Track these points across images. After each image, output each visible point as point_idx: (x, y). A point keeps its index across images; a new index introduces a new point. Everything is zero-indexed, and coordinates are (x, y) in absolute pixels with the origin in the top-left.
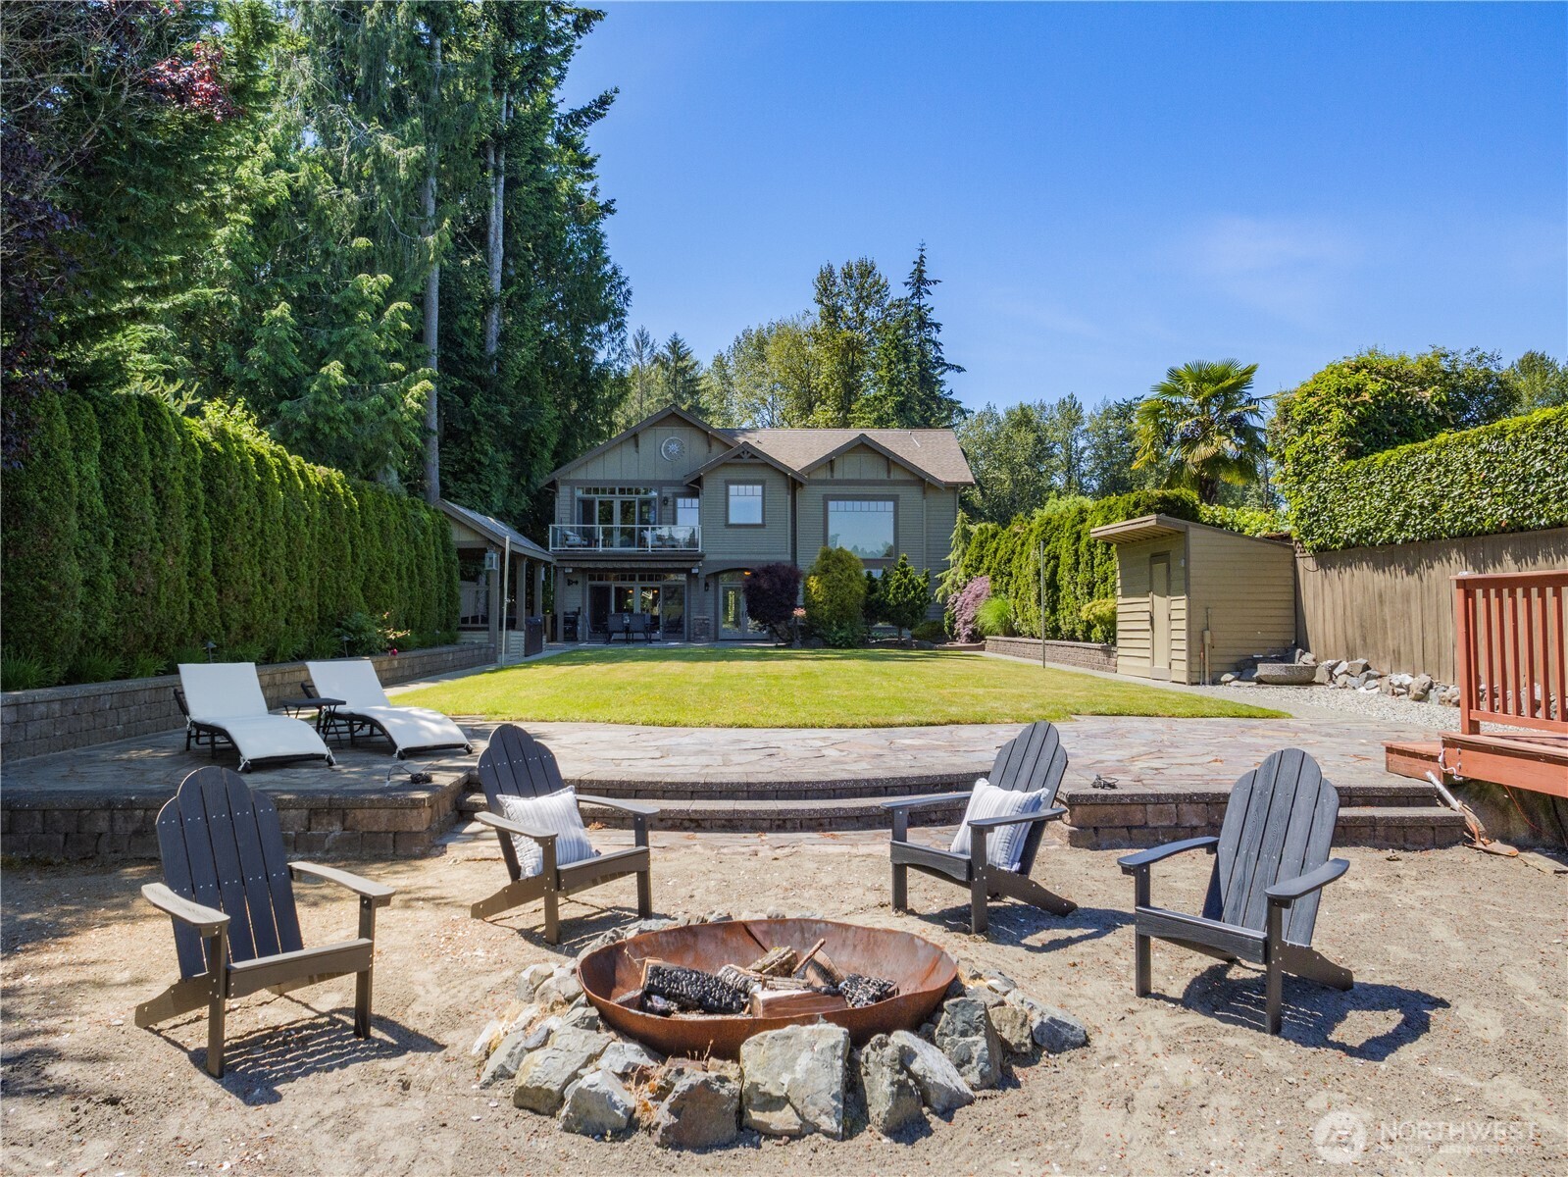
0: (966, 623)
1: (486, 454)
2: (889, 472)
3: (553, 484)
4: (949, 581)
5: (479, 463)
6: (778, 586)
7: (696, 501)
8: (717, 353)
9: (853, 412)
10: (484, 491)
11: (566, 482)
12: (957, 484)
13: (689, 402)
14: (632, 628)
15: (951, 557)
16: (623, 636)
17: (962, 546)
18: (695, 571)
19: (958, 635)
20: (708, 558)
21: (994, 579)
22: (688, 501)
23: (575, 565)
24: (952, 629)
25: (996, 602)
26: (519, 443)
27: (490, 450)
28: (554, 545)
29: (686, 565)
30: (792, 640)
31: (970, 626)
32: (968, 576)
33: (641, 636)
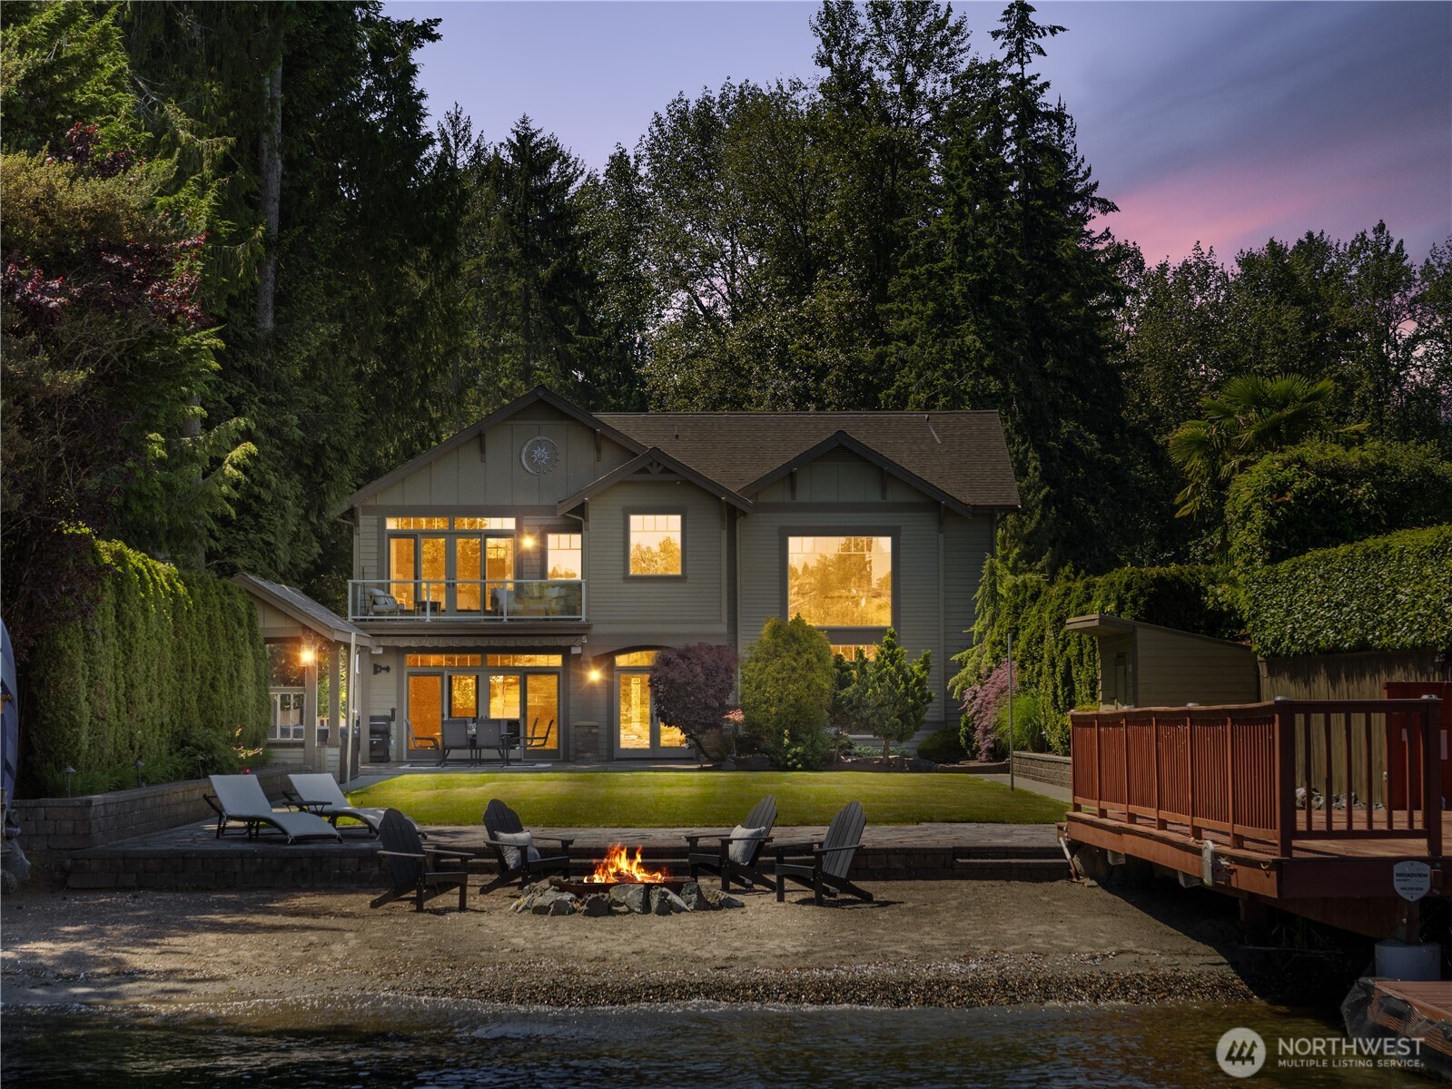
0: (986, 731)
1: (268, 487)
2: (884, 491)
3: (351, 514)
4: (970, 666)
5: (258, 498)
6: (702, 678)
7: (577, 538)
8: (614, 151)
9: (889, 299)
10: (268, 544)
11: (369, 510)
12: (992, 508)
13: (554, 263)
14: (479, 742)
15: (976, 628)
16: (466, 754)
17: (989, 612)
18: (575, 651)
19: (978, 748)
20: (597, 629)
21: (1022, 666)
22: (565, 538)
23: (388, 642)
24: (969, 739)
25: (1024, 701)
26: (308, 461)
27: (272, 478)
28: (354, 613)
29: (563, 642)
30: (723, 759)
31: (992, 737)
32: (996, 658)
33: (494, 754)
